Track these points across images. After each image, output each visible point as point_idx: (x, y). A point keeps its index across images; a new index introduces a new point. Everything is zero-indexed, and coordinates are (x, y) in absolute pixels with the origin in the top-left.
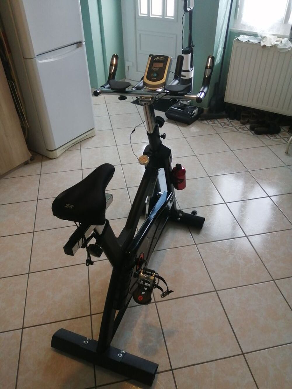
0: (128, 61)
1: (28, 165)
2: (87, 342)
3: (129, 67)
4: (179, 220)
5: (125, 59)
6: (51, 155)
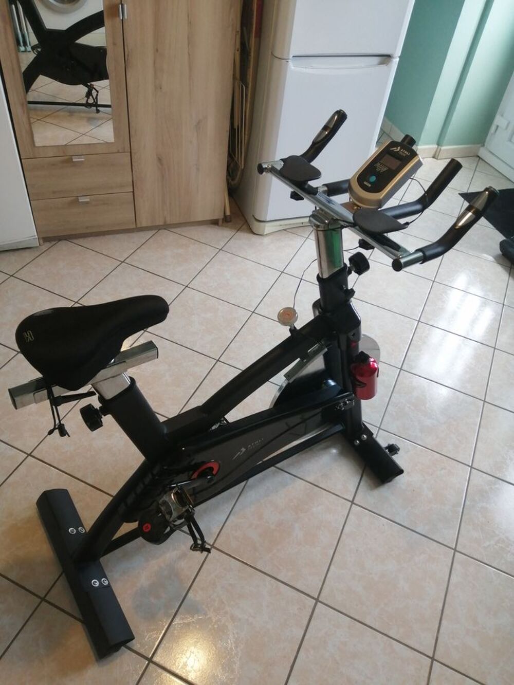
0: (502, 116)
1: (216, 226)
2: (73, 532)
3: (499, 128)
4: (355, 443)
5: (499, 110)
6: (256, 226)
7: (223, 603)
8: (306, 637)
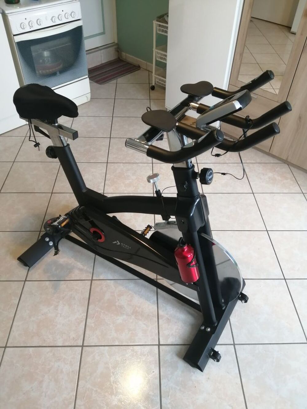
7: (63, 298)
8: (59, 348)
